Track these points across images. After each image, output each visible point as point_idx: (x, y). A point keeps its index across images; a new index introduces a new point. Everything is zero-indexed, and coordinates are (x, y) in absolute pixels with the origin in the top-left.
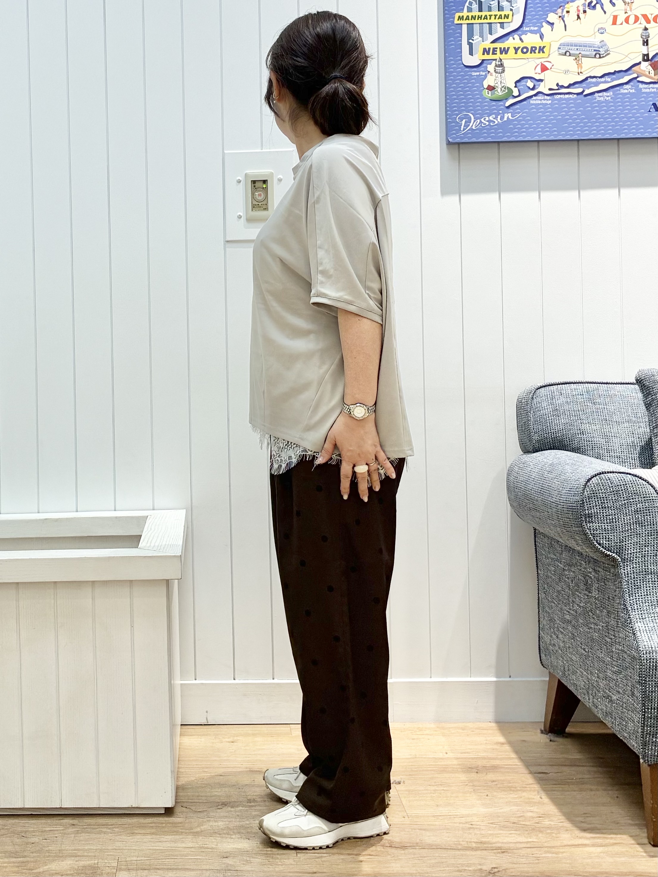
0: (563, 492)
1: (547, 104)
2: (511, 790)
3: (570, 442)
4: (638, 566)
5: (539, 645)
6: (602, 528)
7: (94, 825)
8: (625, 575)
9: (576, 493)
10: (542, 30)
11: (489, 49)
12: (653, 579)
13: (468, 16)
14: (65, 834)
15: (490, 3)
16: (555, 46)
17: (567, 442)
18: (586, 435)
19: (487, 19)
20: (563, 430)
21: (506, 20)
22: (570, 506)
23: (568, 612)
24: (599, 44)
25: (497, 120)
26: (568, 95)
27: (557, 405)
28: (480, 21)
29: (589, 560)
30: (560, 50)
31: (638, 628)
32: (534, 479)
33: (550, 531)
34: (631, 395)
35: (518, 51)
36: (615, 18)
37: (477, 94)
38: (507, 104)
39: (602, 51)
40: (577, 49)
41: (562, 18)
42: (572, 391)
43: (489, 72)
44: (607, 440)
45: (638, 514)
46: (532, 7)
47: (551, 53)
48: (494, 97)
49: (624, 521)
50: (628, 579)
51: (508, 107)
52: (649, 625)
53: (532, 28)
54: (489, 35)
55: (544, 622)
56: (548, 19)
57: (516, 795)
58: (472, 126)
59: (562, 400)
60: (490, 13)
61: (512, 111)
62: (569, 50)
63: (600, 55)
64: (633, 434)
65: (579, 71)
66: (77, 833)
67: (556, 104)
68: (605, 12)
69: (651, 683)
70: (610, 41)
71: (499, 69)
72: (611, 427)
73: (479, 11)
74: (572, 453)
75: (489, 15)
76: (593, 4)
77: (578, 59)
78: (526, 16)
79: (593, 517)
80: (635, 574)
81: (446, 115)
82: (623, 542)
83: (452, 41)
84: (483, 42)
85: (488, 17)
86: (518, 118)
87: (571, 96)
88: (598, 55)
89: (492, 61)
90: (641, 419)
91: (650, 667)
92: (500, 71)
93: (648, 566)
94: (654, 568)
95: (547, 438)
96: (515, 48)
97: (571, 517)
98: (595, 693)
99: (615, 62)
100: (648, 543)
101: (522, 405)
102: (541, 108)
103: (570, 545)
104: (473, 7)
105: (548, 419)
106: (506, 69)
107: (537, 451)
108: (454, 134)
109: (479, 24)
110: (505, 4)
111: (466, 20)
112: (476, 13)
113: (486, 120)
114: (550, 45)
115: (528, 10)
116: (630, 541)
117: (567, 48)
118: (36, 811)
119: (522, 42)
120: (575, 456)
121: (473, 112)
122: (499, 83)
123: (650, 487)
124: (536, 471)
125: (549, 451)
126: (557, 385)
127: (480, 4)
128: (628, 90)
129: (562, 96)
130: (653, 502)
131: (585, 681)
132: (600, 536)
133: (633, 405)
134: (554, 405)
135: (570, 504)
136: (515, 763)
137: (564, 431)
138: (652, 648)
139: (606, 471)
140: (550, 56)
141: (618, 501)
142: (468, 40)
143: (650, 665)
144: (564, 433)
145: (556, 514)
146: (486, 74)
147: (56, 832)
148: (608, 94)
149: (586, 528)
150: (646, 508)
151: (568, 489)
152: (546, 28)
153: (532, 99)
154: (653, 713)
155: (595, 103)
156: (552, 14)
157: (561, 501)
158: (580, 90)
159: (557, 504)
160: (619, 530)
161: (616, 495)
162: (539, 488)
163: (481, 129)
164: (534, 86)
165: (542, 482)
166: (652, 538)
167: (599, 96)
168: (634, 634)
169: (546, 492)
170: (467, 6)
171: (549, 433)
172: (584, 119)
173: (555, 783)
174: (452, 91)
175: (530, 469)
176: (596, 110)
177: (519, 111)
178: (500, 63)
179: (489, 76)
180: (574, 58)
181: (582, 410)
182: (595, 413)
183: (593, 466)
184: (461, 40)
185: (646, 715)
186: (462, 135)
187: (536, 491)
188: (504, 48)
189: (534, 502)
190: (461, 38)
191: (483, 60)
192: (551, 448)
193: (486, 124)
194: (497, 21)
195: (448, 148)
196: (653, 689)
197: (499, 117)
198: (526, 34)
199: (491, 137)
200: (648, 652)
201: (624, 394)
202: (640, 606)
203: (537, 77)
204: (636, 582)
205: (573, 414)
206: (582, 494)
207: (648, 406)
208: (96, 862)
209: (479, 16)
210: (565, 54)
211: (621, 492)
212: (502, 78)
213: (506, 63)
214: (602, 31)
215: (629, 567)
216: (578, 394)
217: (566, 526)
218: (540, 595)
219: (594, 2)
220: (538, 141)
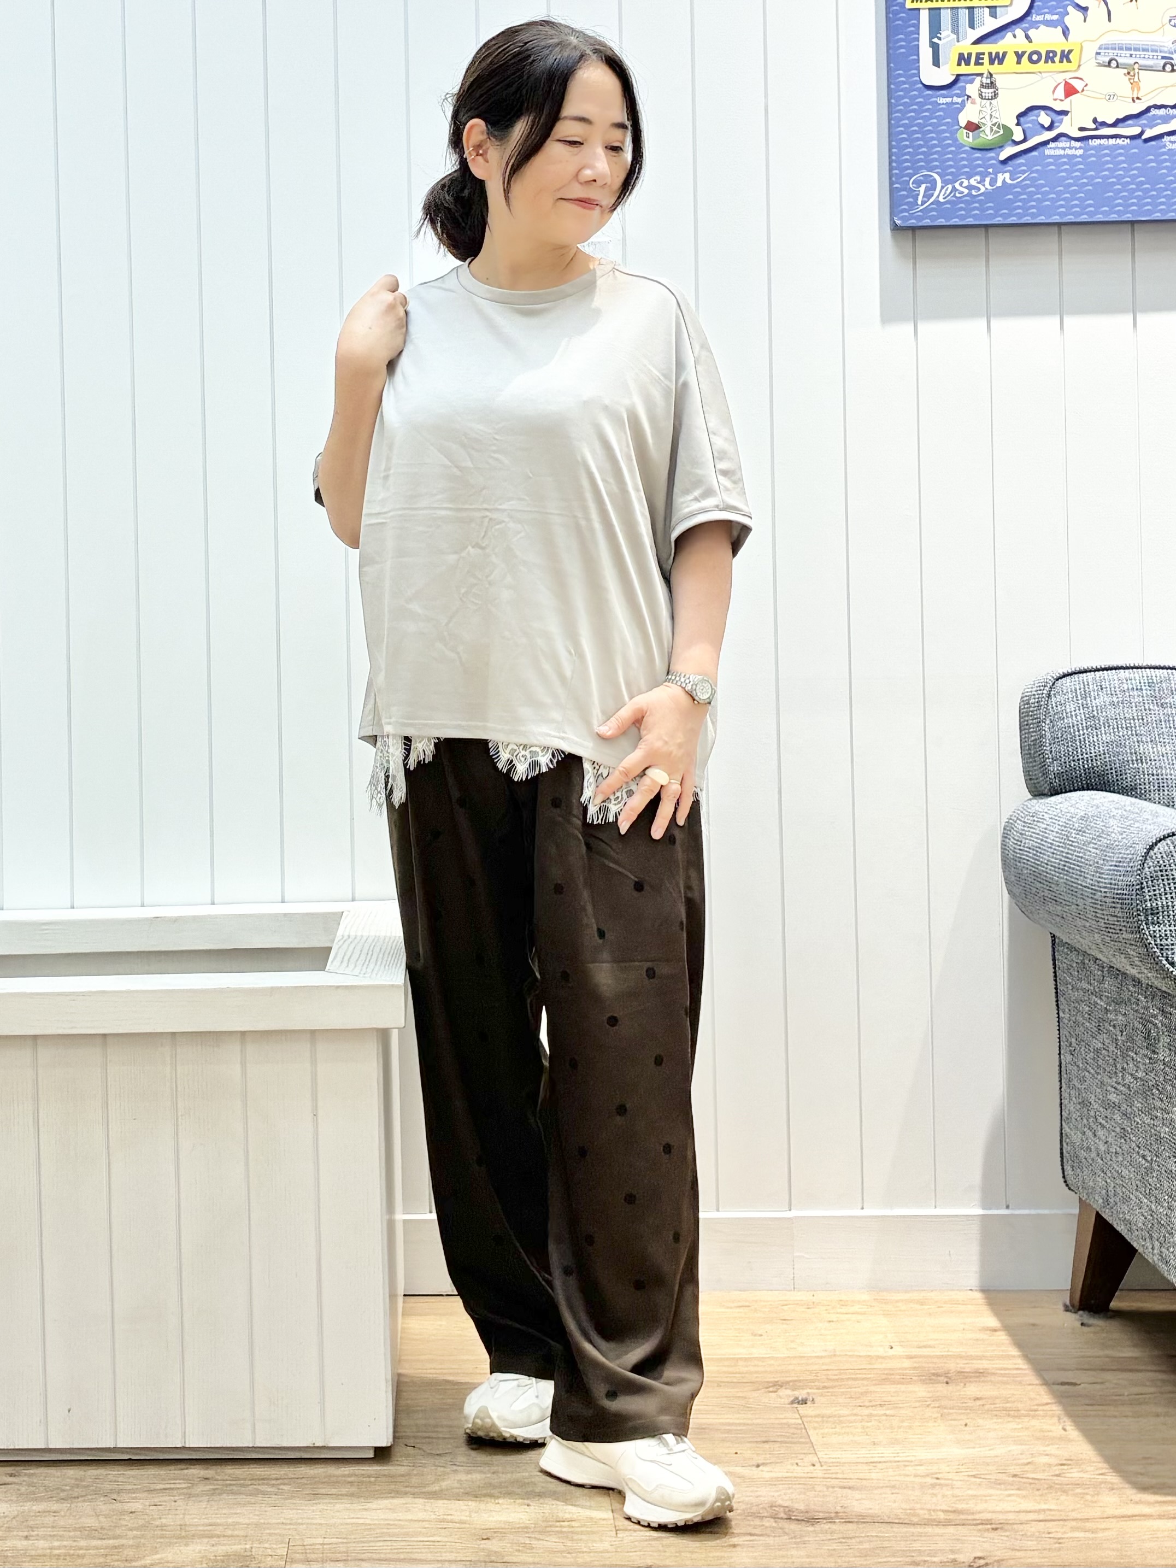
0: (1105, 868)
1: (1076, 156)
2: (1009, 1415)
3: (1117, 776)
5: (1061, 1149)
7: (245, 1479)
9: (1129, 869)
11: (970, 55)
14: (190, 1495)
16: (1090, 50)
17: (1113, 777)
18: (1147, 763)
20: (1104, 754)
22: (1117, 894)
23: (1115, 1088)
24: (1172, 46)
26: (1114, 139)
27: (1095, 708)
28: (952, 4)
29: (1152, 993)
30: (1099, 57)
32: (1051, 844)
33: (1081, 940)
35: (1023, 59)
37: (947, 138)
38: (1003, 156)
40: (1131, 56)
42: (1122, 683)
43: (969, 97)
47: (1082, 62)
48: (979, 142)
51: (1005, 162)
54: (969, 31)
55: (1070, 1106)
57: (1019, 1423)
59: (1103, 699)
61: (1011, 169)
62: (1116, 58)
63: (1172, 66)
65: (1135, 96)
66: (213, 1494)
67: (1092, 155)
71: (988, 92)
74: (1121, 796)
77: (1132, 73)
79: (1161, 913)
81: (891, 176)
83: (901, 40)
84: (958, 41)
88: (1169, 66)
89: (974, 77)
92: (990, 95)
95: (1075, 768)
96: (1017, 53)
97: (1120, 915)
98: (1164, 1236)
101: (1030, 707)
102: (1065, 163)
103: (1118, 966)
105: (1077, 733)
106: (1000, 92)
107: (1057, 793)
109: (952, 8)
114: (1082, 47)
117: (1112, 53)
118: (137, 1454)
119: (1030, 41)
120: (1128, 803)
122: (988, 117)
124: (1056, 830)
125: (1079, 793)
126: (1095, 671)
129: (1103, 141)
131: (1146, 1214)
132: (1172, 949)
134: (1088, 708)
135: (1118, 889)
136: (1017, 1366)
137: (1107, 756)
140: (1081, 67)
142: (931, 38)
144: (1107, 759)
145: (1092, 909)
146: (963, 101)
147: (175, 1492)
149: (1147, 933)
151: (1114, 863)
152: (1073, 17)
157: (1101, 885)
158: (1136, 131)
159: (1095, 890)
162: (1061, 860)
165: (1066, 851)
169: (1073, 869)
171: (1078, 760)
173: (1087, 1402)
174: (902, 133)
175: (1045, 826)
177: (1024, 168)
178: (989, 81)
179: (969, 105)
180: (1125, 71)
181: (1140, 717)
182: (1163, 723)
183: (1160, 820)
184: (918, 40)
186: (920, 214)
187: (1055, 867)
188: (997, 54)
189: (1053, 886)
190: (919, 34)
191: (958, 76)
192: (1083, 787)
193: (963, 193)
194: (984, 3)
195: (893, 236)
198: (1037, 29)
199: (974, 216)
203: (1058, 106)
205: (1124, 726)
206: (1139, 872)
208: (248, 1546)
210: (1109, 65)
212: (993, 109)
213: (1000, 81)
216: (1133, 689)
217: (1111, 931)
218: (1062, 1057)
220: (1059, 225)
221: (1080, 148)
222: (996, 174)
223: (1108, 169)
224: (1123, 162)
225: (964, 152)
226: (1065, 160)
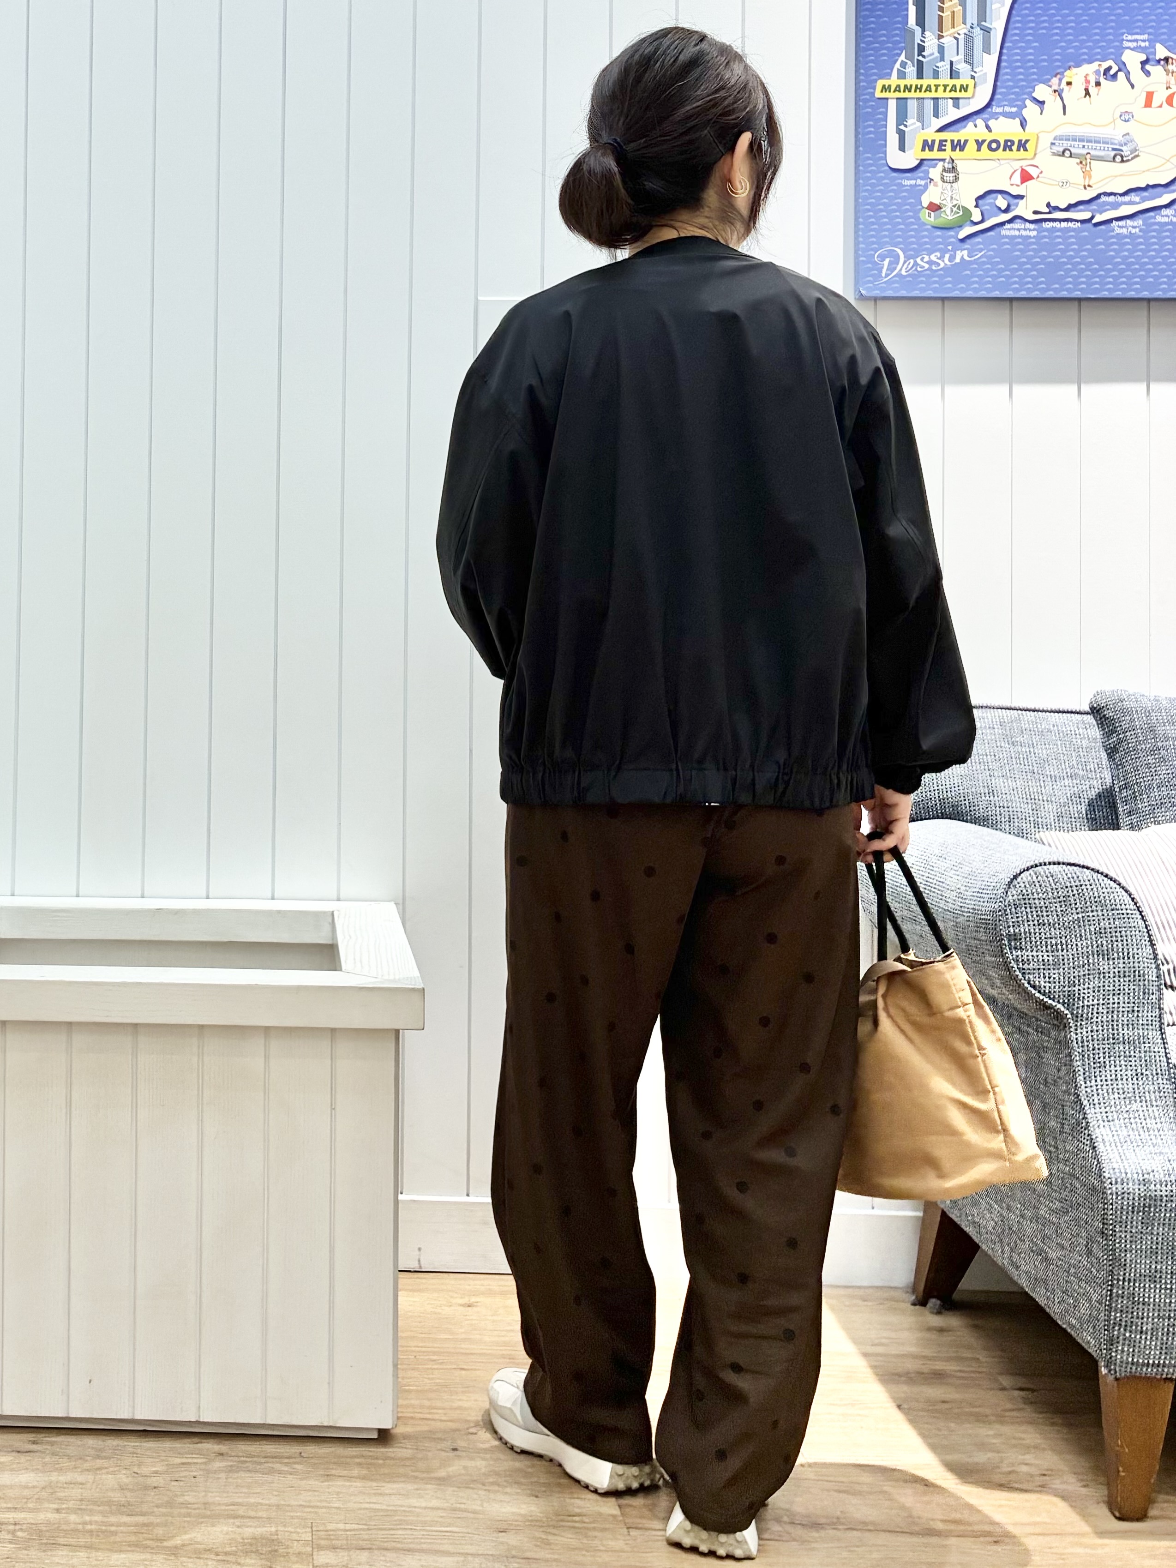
0: (968, 894)
1: (1030, 237)
3: (970, 807)
4: (1101, 1028)
6: (1038, 960)
8: (1077, 1043)
9: (992, 896)
10: (1025, 112)
11: (933, 141)
12: (1127, 1052)
13: (898, 86)
14: (208, 1472)
15: (939, 64)
16: (1045, 141)
17: (966, 807)
18: (998, 797)
19: (930, 91)
21: (963, 94)
22: (981, 919)
24: (1122, 139)
25: (943, 261)
26: (1066, 223)
28: (918, 95)
29: (1009, 1013)
30: (1054, 147)
31: (1100, 1137)
34: (1077, 732)
35: (982, 147)
36: (1150, 96)
38: (962, 234)
39: (1126, 150)
40: (1084, 147)
41: (1059, 93)
43: (931, 180)
44: (1034, 807)
45: (1101, 938)
46: (1007, 74)
47: (1038, 152)
48: (939, 222)
49: (1077, 950)
50: (1083, 1051)
51: (962, 240)
52: (1119, 1132)
53: (1007, 109)
54: (934, 119)
56: (1034, 95)
58: (901, 270)
60: (936, 82)
62: (1070, 148)
63: (1122, 157)
64: (1080, 797)
65: (1086, 184)
66: (230, 1471)
67: (1045, 237)
68: (1133, 86)
69: (1123, 1236)
70: (1141, 135)
71: (949, 176)
72: (1042, 785)
73: (918, 78)
74: (974, 826)
75: (935, 85)
76: (1112, 72)
77: (1084, 163)
78: (998, 87)
79: (1023, 940)
80: (1096, 1042)
81: (856, 252)
82: (1075, 986)
83: (870, 126)
85: (933, 88)
86: (979, 258)
87: (1071, 225)
88: (1119, 157)
89: (937, 162)
90: (1093, 773)
91: (1122, 1208)
92: (951, 179)
93: (1117, 1030)
94: (1128, 1034)
95: (931, 799)
96: (977, 141)
97: (983, 938)
98: (1016, 1242)
99: (1148, 170)
100: (1119, 990)
102: (1019, 244)
104: (907, 71)
106: (960, 176)
108: (869, 282)
109: (918, 99)
110: (962, 67)
111: (894, 91)
112: (912, 80)
113: (925, 260)
114: (1038, 138)
115: (1000, 78)
116: (1087, 984)
117: (1066, 144)
118: (153, 1426)
119: (990, 131)
120: (985, 833)
121: (902, 246)
122: (949, 199)
123: (1123, 892)
125: (934, 821)
127: (920, 65)
128: (1169, 217)
129: (1056, 224)
130: (1129, 918)
131: (996, 1219)
132: (1034, 974)
133: (1081, 749)
135: (981, 915)
137: (961, 788)
138: (1126, 1174)
139: (1047, 861)
140: (1037, 156)
141: (1067, 914)
142: (898, 124)
143: (1122, 1203)
144: (961, 791)
147: (193, 1468)
148: (1135, 224)
149: (1011, 958)
150: (1116, 928)
151: (978, 890)
152: (1031, 110)
153: (1005, 227)
154: (1126, 1288)
155: (1113, 237)
156: (1041, 85)
157: (963, 909)
158: (1087, 215)
159: (958, 914)
160: (1069, 964)
161: (1063, 903)
163: (915, 276)
164: (1009, 206)
165: (927, 875)
166: (1124, 981)
167: (1119, 227)
168: (1094, 1147)
169: (934, 892)
170: (898, 69)
172: (1091, 264)
176: (1114, 250)
177: (982, 246)
178: (950, 166)
179: (931, 187)
180: (1078, 161)
181: (992, 754)
182: (1014, 760)
183: (1020, 851)
184: (886, 126)
185: (1115, 1291)
186: (884, 285)
188: (959, 141)
191: (922, 160)
192: (938, 816)
193: (923, 267)
194: (948, 94)
196: (1128, 1246)
197: (947, 256)
198: (997, 119)
200: (1119, 1180)
201: (1064, 729)
202: (1104, 1099)
203: (1014, 191)
204: (1097, 1056)
206: (1001, 899)
207: (1111, 752)
208: (273, 1529)
209: (917, 86)
210: (1063, 154)
211: (1072, 899)
212: (954, 192)
213: (960, 166)
214: (1126, 117)
215: (1085, 1030)
216: (986, 726)
217: (972, 953)
219: (1115, 68)
220: (1011, 300)
221: (1034, 230)
222: (954, 250)
223: (1059, 250)
224: (1073, 244)
225: (927, 230)
226: (1020, 240)
